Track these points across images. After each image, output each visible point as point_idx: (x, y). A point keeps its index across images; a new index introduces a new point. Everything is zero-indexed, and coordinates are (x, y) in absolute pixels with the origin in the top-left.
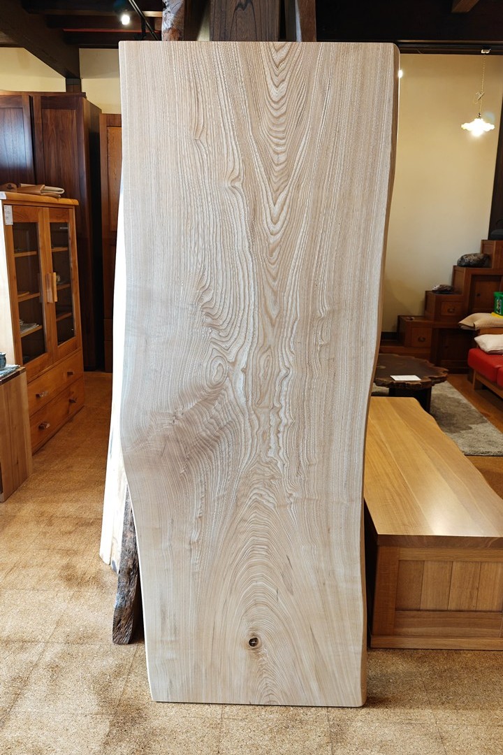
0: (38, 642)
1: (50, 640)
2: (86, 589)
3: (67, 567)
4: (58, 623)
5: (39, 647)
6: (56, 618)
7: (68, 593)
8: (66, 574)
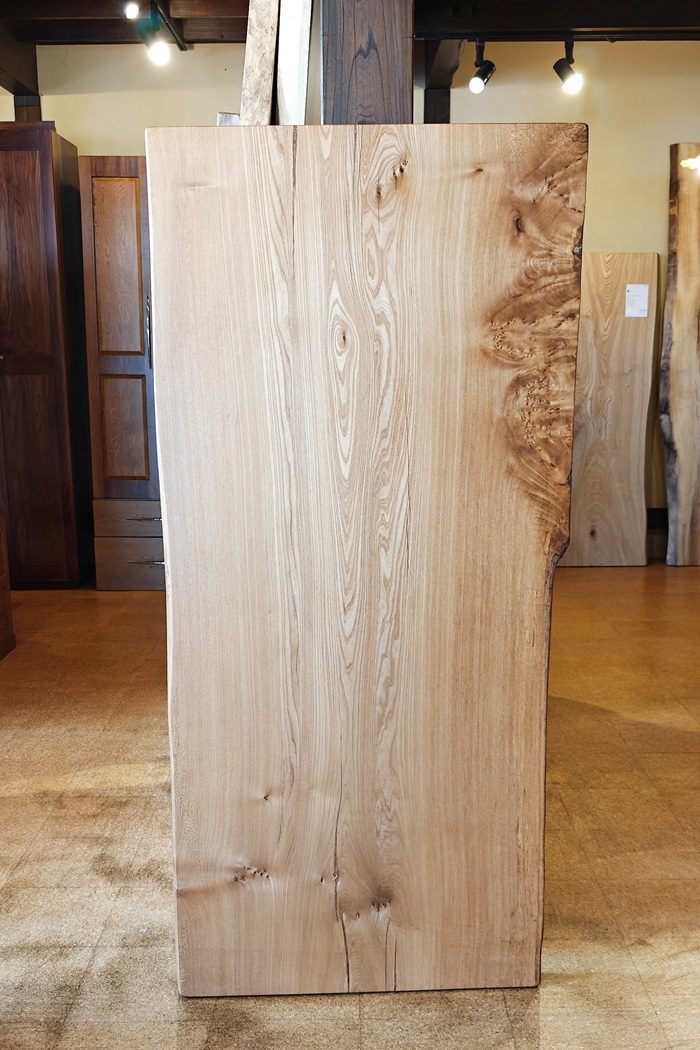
0: (83, 946)
1: (100, 944)
2: (137, 884)
3: (102, 858)
4: (105, 924)
5: (86, 953)
6: (102, 919)
7: (111, 889)
8: (102, 866)
